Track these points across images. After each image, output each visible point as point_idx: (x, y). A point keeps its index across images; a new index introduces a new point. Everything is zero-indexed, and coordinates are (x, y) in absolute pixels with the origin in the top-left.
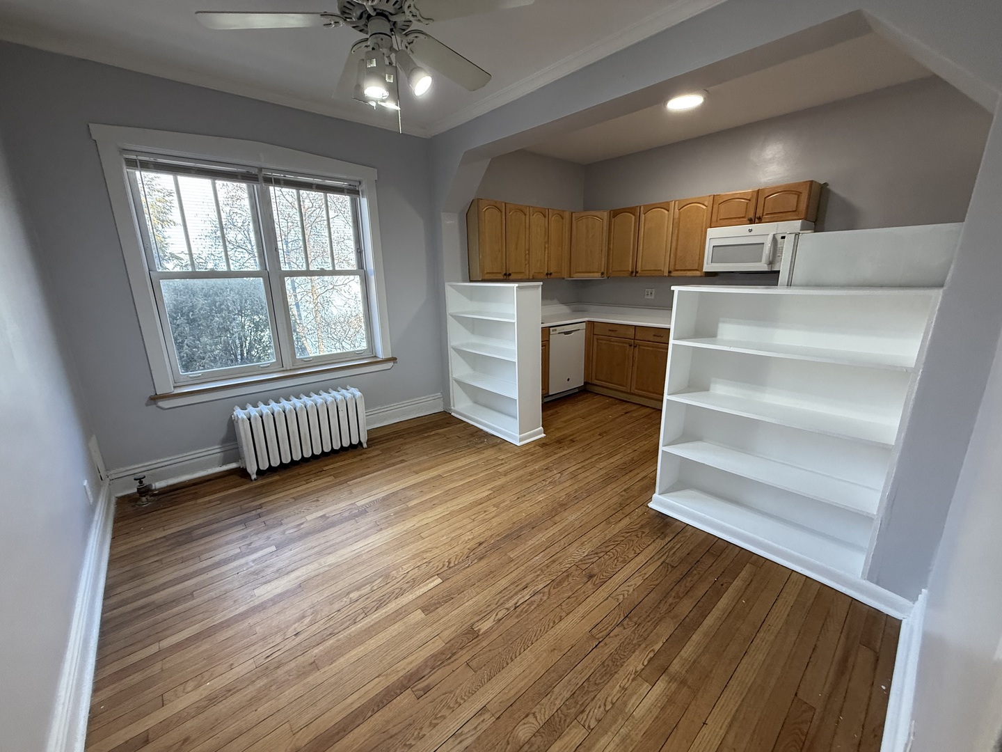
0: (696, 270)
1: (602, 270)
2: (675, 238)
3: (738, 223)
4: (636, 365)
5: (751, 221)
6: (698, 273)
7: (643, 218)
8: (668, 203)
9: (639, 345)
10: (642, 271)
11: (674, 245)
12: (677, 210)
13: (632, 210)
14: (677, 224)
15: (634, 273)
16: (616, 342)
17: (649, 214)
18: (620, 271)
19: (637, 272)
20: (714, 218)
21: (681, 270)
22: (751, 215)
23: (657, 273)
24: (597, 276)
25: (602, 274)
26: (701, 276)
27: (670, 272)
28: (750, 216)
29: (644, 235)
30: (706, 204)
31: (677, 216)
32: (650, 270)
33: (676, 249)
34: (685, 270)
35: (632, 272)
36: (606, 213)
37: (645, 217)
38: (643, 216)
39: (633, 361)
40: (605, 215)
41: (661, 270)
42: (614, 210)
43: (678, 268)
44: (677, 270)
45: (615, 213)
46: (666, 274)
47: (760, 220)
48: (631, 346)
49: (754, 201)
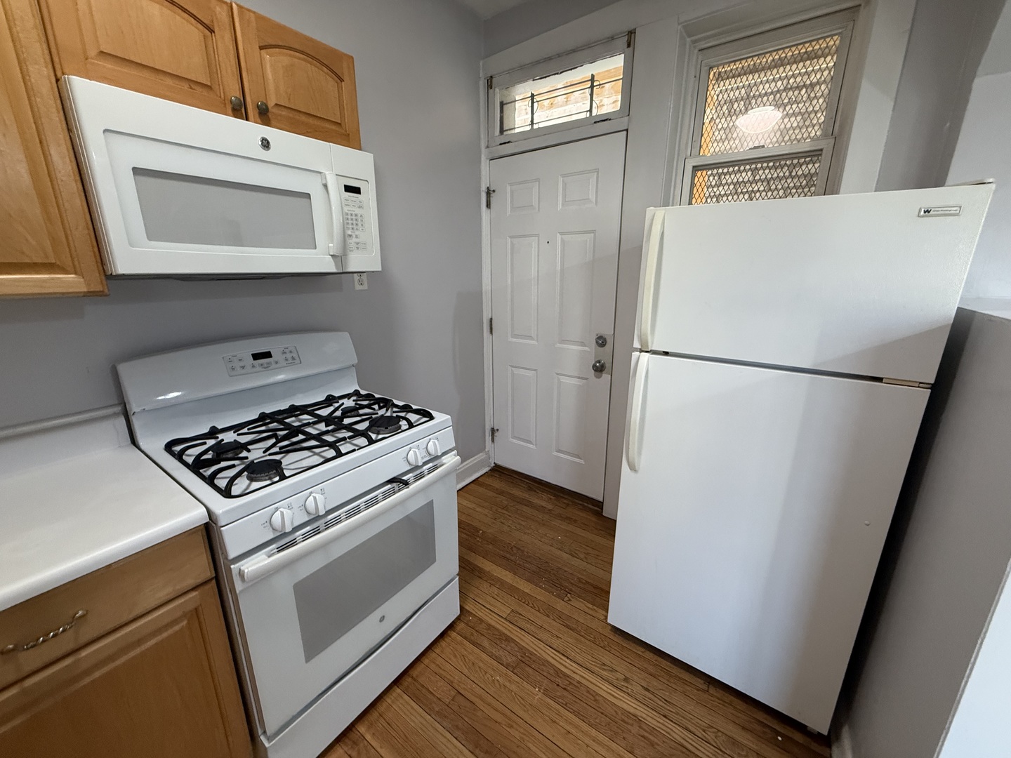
0: (51, 268)
3: (194, 99)
5: (239, 112)
22: (233, 89)
47: (264, 117)
49: (228, 40)
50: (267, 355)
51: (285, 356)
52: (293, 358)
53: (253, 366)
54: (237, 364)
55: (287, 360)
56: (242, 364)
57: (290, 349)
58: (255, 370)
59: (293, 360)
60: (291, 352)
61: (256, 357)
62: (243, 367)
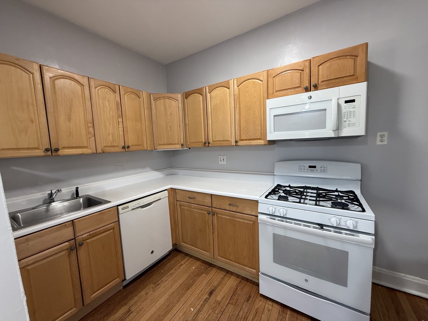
0: (260, 139)
1: (182, 142)
2: (237, 111)
3: (294, 93)
4: (216, 233)
5: (307, 90)
6: (262, 142)
7: (209, 96)
8: (228, 82)
9: (217, 214)
10: (213, 141)
11: (237, 117)
12: (236, 87)
13: (199, 91)
14: (237, 99)
15: (206, 144)
16: (196, 209)
17: (214, 93)
18: (196, 142)
19: (209, 143)
20: (270, 91)
21: (246, 140)
22: (307, 84)
23: (225, 143)
24: (178, 147)
25: (182, 145)
26: (265, 145)
27: (236, 142)
28: (305, 86)
29: (211, 110)
30: (262, 79)
31: (237, 92)
32: (220, 141)
33: (240, 121)
34: (250, 140)
35: (205, 143)
36: (179, 96)
37: (210, 95)
38: (208, 95)
39: (213, 229)
40: (179, 97)
41: (229, 140)
42: (185, 93)
43: (243, 138)
44: (243, 140)
45: (187, 95)
46: (233, 143)
47: (316, 87)
48: (209, 214)
49: (307, 70)
50: (315, 167)
51: (321, 168)
52: (324, 170)
53: (308, 170)
54: (303, 168)
55: (321, 170)
56: (304, 168)
57: (324, 166)
58: (308, 171)
59: (324, 171)
60: (324, 168)
61: (310, 167)
62: (304, 169)
